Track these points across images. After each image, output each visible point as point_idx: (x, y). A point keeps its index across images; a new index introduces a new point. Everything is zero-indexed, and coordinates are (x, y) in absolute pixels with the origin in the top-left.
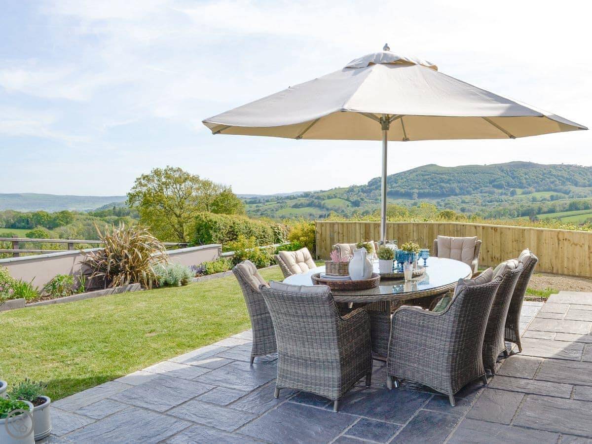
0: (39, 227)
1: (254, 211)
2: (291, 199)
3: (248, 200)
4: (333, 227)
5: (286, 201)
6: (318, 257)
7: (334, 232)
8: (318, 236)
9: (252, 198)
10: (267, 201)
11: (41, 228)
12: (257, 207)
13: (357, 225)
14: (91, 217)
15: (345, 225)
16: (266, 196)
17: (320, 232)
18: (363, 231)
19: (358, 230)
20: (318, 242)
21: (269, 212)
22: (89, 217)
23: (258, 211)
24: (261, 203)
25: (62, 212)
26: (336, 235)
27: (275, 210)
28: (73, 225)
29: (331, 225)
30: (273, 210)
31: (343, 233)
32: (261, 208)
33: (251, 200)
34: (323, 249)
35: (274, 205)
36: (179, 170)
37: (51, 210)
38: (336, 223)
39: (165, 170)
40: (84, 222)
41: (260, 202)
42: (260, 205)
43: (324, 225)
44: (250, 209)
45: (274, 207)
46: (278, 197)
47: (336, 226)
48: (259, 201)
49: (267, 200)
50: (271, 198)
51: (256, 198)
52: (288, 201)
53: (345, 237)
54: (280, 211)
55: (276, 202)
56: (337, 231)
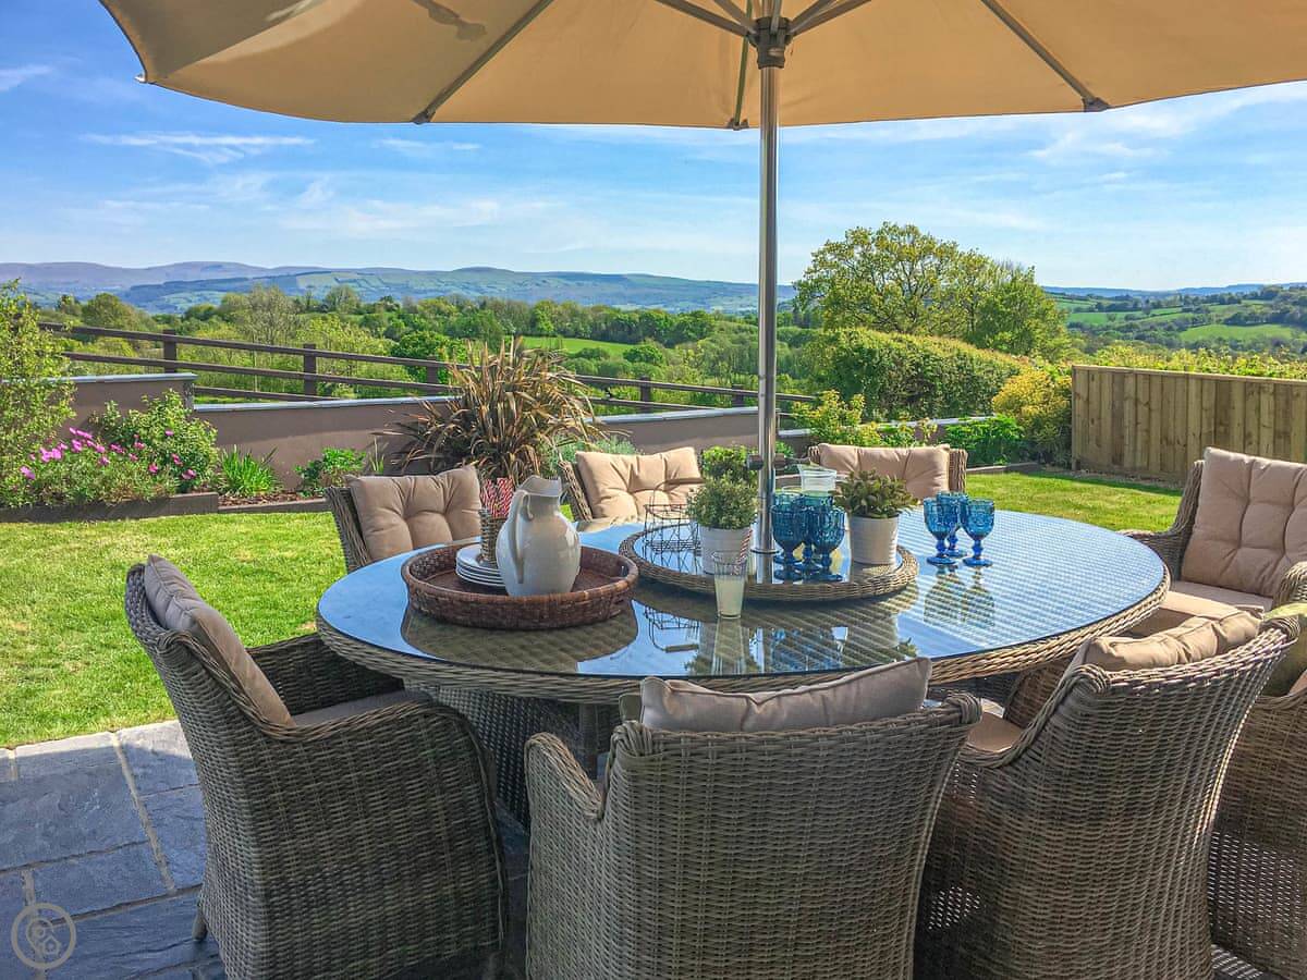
0: (650, 340)
1: (1118, 329)
2: (1222, 302)
3: (1105, 303)
4: (1122, 383)
5: (1210, 308)
6: (1078, 463)
7: (1123, 399)
8: (1079, 405)
9: (1117, 298)
10: (1157, 306)
11: (650, 345)
12: (1127, 318)
13: (1193, 383)
14: (748, 326)
15: (1156, 382)
16: (1156, 294)
17: (1085, 396)
18: (1209, 401)
19: (1193, 399)
20: (1077, 424)
21: (1160, 333)
22: (744, 326)
23: (1130, 328)
24: (1140, 309)
25: (695, 314)
26: (1128, 406)
27: (1176, 328)
28: (712, 341)
29: (1117, 378)
30: (1170, 329)
31: (1148, 404)
32: (1137, 322)
33: (1112, 302)
34: (1093, 444)
35: (1175, 315)
36: (912, 230)
37: (674, 310)
38: (1131, 372)
39: (880, 232)
40: (734, 335)
41: (1135, 308)
42: (1138, 314)
43: (1096, 377)
44: (1110, 323)
45: (1173, 321)
46: (1187, 297)
47: (1130, 381)
48: (1136, 304)
49: (1156, 302)
50: (1169, 299)
51: (1127, 297)
52: (1217, 309)
53: (1153, 415)
54: (1189, 330)
55: (1180, 309)
56: (1132, 394)
